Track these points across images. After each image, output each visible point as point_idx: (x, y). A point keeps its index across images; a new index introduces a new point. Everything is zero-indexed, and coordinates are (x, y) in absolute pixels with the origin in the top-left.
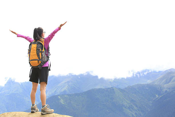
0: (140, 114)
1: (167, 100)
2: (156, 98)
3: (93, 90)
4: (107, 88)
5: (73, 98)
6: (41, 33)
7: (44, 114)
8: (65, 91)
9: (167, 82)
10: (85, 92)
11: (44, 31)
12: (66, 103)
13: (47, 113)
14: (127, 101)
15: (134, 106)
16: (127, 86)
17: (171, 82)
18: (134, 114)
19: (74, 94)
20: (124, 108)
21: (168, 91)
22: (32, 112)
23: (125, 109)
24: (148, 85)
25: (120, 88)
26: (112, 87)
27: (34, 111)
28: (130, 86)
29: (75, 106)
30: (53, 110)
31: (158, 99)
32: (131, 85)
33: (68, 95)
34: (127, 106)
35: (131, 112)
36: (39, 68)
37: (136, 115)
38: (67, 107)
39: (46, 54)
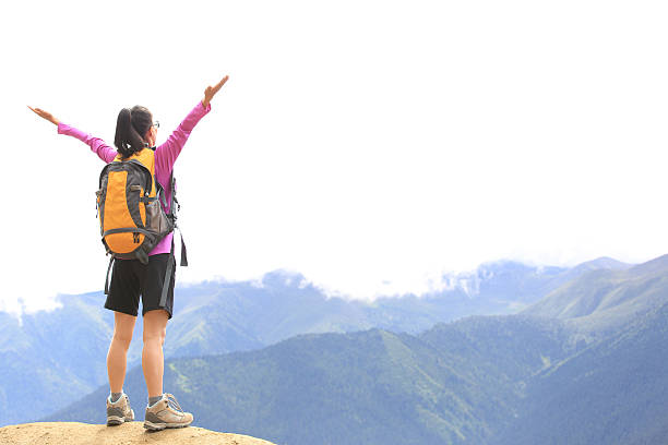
0: (483, 430)
1: (587, 375)
2: (544, 368)
3: (302, 339)
4: (356, 330)
5: (226, 370)
6: (145, 127)
7: (157, 430)
8: (195, 345)
9: (585, 309)
10: (271, 347)
11: (154, 121)
12: (200, 390)
13: (167, 428)
14: (431, 381)
15: (459, 400)
16: (430, 325)
17: (600, 307)
18: (457, 431)
19: (230, 354)
20: (420, 409)
21: (588, 342)
22: (113, 424)
23: (424, 411)
24: (512, 322)
25: (405, 334)
26: (373, 330)
27: (118, 418)
28: (444, 324)
29: (234, 399)
30: (189, 416)
31: (548, 374)
32: (448, 322)
33: (206, 358)
34: (431, 400)
35: (449, 425)
36: (137, 260)
37: (465, 435)
38: (200, 404)
39: (163, 205)
